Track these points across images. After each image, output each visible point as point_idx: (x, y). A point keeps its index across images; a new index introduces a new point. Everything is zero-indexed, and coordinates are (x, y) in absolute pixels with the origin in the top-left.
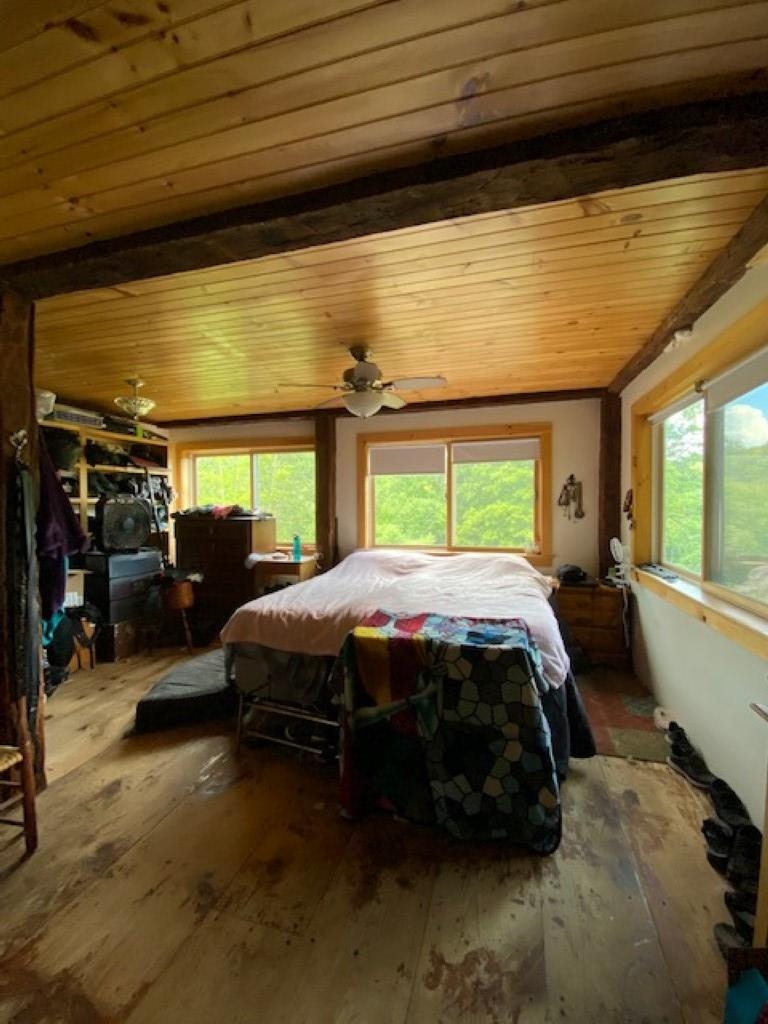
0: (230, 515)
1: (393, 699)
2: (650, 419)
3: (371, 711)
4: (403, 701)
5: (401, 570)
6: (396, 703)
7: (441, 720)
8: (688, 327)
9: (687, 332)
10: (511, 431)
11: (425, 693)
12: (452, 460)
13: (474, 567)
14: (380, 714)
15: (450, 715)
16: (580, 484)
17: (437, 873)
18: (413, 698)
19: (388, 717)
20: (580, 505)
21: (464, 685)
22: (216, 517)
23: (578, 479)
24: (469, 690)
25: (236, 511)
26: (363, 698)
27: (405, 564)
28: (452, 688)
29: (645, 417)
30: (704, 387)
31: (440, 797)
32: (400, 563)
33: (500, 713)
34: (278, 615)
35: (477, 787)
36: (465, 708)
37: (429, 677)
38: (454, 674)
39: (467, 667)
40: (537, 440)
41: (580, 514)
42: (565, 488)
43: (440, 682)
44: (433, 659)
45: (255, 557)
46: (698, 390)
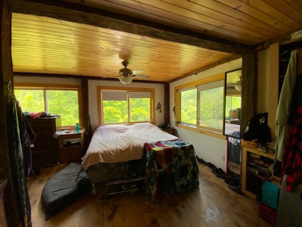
0: (41, 117)
1: (167, 165)
2: (179, 91)
3: (161, 170)
4: (169, 165)
5: (122, 131)
6: (168, 165)
7: (179, 166)
8: (196, 74)
9: (196, 75)
10: (145, 90)
11: (175, 161)
12: (129, 97)
13: (141, 127)
14: (164, 170)
15: (180, 164)
16: (160, 105)
17: (186, 201)
18: (171, 163)
19: (165, 170)
20: (161, 110)
21: (182, 156)
22: (34, 118)
23: (160, 103)
24: (183, 157)
25: (43, 115)
26: (160, 167)
27: (122, 129)
28: (180, 157)
29: (178, 90)
30: (198, 86)
31: (178, 185)
32: (120, 129)
33: (189, 160)
34: (108, 151)
35: (186, 179)
36: (182, 161)
37: (175, 156)
38: (180, 154)
39: (182, 152)
40: (151, 93)
41: (161, 112)
42: (158, 105)
43: (178, 157)
44: (176, 152)
45: (58, 133)
46: (196, 87)
